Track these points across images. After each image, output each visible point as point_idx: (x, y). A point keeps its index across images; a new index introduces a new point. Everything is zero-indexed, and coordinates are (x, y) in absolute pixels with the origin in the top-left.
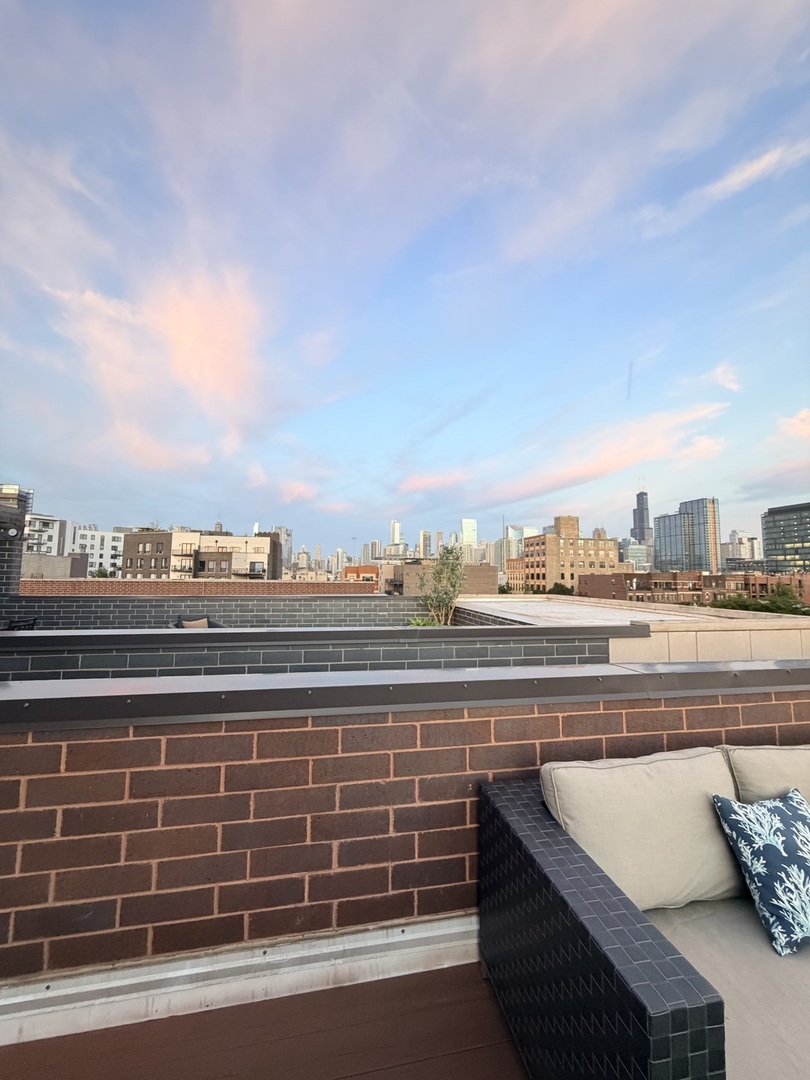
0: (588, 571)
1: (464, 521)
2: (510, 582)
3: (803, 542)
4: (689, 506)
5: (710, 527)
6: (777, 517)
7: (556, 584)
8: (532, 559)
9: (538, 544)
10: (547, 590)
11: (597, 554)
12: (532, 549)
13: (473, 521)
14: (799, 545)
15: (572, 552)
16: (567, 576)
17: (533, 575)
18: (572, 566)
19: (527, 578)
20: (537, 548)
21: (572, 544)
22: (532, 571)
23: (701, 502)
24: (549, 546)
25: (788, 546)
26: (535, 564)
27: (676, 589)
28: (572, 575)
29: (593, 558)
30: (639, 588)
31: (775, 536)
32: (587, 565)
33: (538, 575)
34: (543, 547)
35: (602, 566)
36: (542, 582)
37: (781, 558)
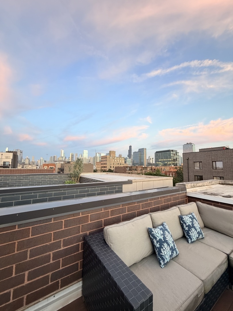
0: (117, 166)
1: (84, 151)
2: (97, 168)
3: (162, 159)
4: (140, 150)
5: (145, 155)
6: (158, 154)
7: (109, 169)
8: (103, 162)
9: (105, 158)
10: (107, 170)
11: (119, 161)
12: (103, 159)
13: (87, 151)
14: (161, 160)
15: (113, 160)
16: (112, 167)
17: (103, 167)
18: (113, 164)
19: (102, 167)
20: (105, 159)
21: (113, 158)
22: (103, 166)
23: (143, 149)
24: (108, 159)
25: (159, 160)
26: (104, 164)
27: (137, 170)
28: (113, 167)
29: (119, 162)
30: (129, 170)
31: (157, 158)
32: (117, 164)
33: (105, 167)
34: (106, 159)
35: (121, 164)
36: (105, 169)
37: (158, 163)
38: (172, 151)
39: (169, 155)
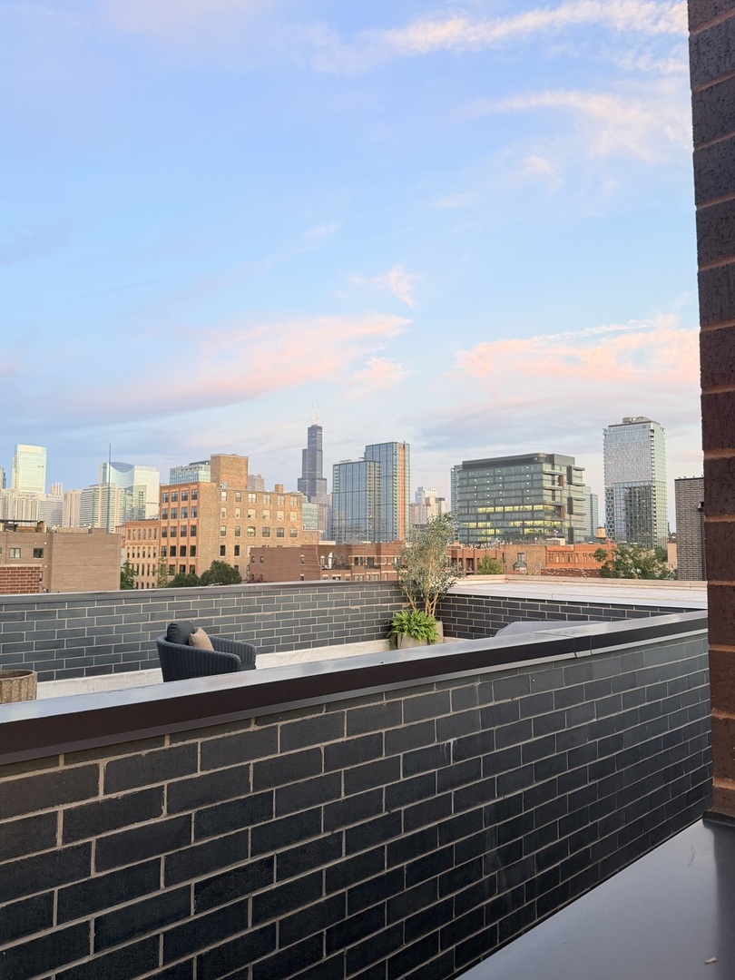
0: (261, 542)
1: (21, 448)
2: (132, 560)
3: (495, 506)
4: (376, 450)
5: (399, 480)
7: (215, 563)
8: (173, 523)
9: (185, 498)
10: (199, 574)
11: (273, 516)
12: (173, 505)
13: (39, 450)
14: (490, 509)
15: (238, 511)
16: (230, 550)
17: (173, 548)
18: (238, 534)
19: (165, 554)
20: (184, 504)
21: (239, 500)
22: (173, 542)
23: (390, 445)
24: (205, 502)
26: (179, 531)
28: (237, 548)
29: (268, 522)
30: (336, 566)
31: (468, 497)
32: (259, 532)
33: (183, 548)
34: (194, 503)
35: (280, 535)
36: (188, 561)
37: (473, 525)
38: (551, 459)
39: (532, 481)
